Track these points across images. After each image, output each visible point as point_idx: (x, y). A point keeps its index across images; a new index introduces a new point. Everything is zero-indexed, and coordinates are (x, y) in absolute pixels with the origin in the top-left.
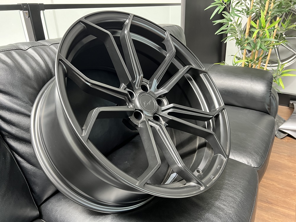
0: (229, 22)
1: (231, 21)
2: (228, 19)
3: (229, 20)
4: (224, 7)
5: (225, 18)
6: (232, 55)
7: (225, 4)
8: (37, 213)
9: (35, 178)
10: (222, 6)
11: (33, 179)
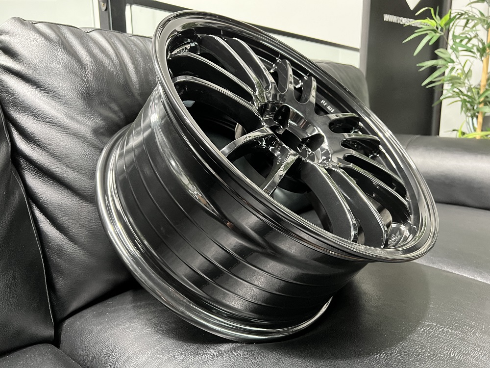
0: (449, 64)
1: (453, 62)
2: (447, 59)
3: (449, 60)
4: (438, 35)
5: (441, 58)
6: (454, 130)
7: (440, 32)
8: (50, 332)
9: (59, 256)
10: (435, 33)
11: (55, 259)
